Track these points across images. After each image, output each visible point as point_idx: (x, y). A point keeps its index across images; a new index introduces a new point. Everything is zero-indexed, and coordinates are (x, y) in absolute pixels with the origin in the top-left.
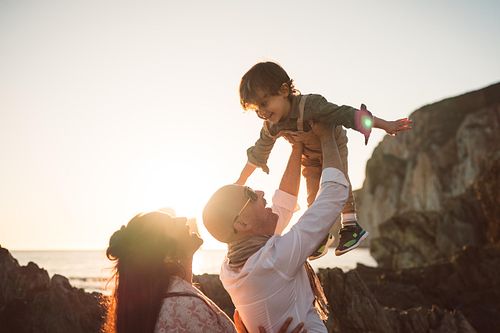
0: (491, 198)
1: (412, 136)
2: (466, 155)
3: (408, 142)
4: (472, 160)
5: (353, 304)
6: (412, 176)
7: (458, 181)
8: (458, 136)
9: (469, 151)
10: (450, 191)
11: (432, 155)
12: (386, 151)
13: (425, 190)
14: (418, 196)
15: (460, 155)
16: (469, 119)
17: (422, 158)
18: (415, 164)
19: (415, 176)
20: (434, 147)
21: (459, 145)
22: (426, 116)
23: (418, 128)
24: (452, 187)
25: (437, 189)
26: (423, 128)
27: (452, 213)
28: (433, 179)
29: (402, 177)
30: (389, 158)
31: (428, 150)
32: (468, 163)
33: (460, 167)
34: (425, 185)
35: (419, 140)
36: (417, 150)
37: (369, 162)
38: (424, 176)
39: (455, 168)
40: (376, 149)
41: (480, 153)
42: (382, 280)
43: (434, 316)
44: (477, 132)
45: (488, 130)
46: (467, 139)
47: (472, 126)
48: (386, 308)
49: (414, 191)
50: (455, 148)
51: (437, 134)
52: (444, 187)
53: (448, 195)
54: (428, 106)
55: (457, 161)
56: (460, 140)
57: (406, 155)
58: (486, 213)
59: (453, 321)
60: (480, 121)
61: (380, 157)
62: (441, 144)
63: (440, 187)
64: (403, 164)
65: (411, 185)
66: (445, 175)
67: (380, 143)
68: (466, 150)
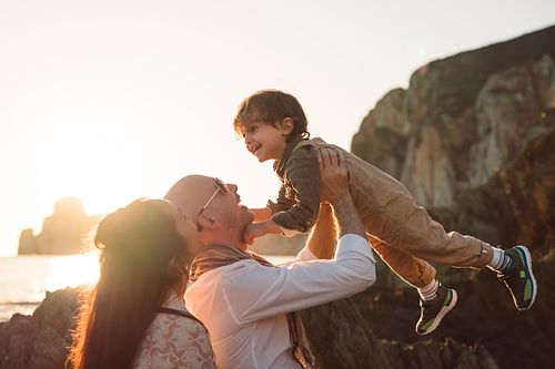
0: (524, 193)
1: (415, 102)
2: (489, 131)
3: (409, 112)
4: (498, 138)
5: (341, 335)
6: (414, 159)
7: (478, 167)
8: (478, 103)
9: (493, 125)
10: (467, 179)
11: (442, 130)
12: (380, 124)
13: (432, 178)
14: (422, 186)
15: (481, 129)
16: (494, 81)
17: (429, 133)
18: (419, 141)
19: (419, 158)
20: (445, 118)
21: (480, 116)
22: (435, 75)
23: (423, 93)
24: (470, 173)
25: (449, 176)
26: (430, 92)
27: (470, 211)
28: (443, 162)
29: (401, 159)
30: (384, 133)
31: (437, 123)
32: (492, 141)
33: (481, 146)
34: (432, 171)
35: (425, 109)
36: (422, 122)
37: (355, 137)
38: (431, 158)
39: (473, 148)
40: (365, 120)
41: (508, 127)
42: (375, 303)
43: (448, 353)
44: (504, 99)
45: (519, 97)
46: (490, 109)
47: (497, 91)
48: (385, 341)
49: (417, 180)
50: (474, 120)
51: (450, 101)
52: (459, 174)
53: (464, 186)
54: (439, 61)
55: (477, 139)
56: (481, 111)
57: (406, 129)
58: (516, 212)
59: (474, 359)
60: (509, 84)
61: (371, 132)
62: (455, 114)
63: (452, 173)
64: (403, 141)
65: (412, 170)
66: (460, 157)
67: (371, 112)
68: (489, 122)
